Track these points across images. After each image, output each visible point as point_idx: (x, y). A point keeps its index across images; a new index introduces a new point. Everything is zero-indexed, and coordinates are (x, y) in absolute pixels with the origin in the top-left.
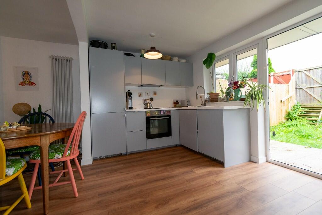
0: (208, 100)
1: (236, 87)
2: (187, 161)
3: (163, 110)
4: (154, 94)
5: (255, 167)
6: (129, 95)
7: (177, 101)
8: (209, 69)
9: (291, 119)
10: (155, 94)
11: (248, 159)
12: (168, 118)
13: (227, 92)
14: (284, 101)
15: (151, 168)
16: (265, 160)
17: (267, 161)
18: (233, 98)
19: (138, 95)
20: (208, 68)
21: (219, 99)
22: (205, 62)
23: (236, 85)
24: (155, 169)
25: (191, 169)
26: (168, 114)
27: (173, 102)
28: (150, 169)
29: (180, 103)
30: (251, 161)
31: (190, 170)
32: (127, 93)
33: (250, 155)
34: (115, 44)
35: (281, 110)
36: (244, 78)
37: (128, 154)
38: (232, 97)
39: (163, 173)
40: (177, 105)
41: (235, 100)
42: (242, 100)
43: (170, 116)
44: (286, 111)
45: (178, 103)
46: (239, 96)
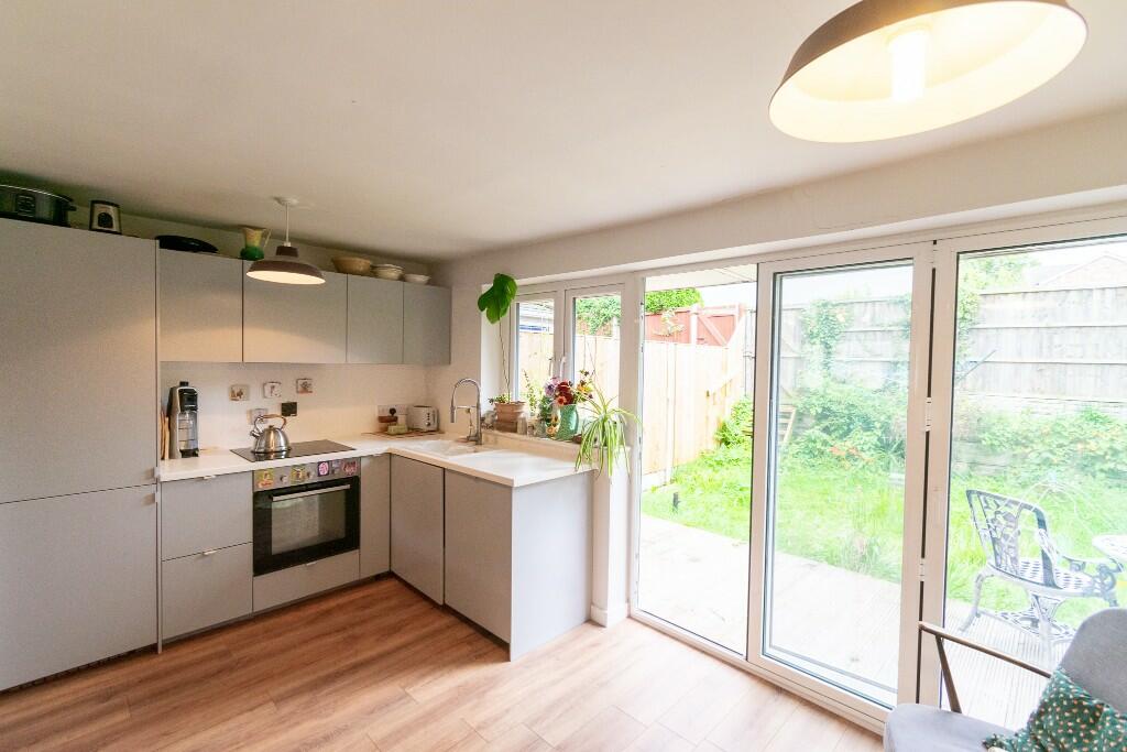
0: (488, 421)
1: (565, 400)
2: (398, 649)
3: (328, 462)
4: (300, 388)
5: (594, 645)
6: (184, 400)
7: (393, 411)
8: (497, 323)
9: (727, 443)
10: (305, 388)
11: (581, 616)
12: (347, 486)
13: (544, 409)
14: (714, 394)
15: (251, 710)
16: (625, 614)
17: (629, 617)
18: (558, 427)
19: (226, 395)
20: (492, 322)
21: (520, 422)
22: (484, 302)
23: (564, 394)
24: (269, 709)
25: (403, 688)
26: (350, 471)
27: (377, 415)
28: (249, 714)
29: (401, 419)
30: (590, 621)
31: (401, 690)
32: (172, 391)
33: (590, 602)
34: (116, 206)
35: (707, 418)
36: (587, 373)
37: (163, 646)
38: (555, 425)
39: (298, 724)
40: (392, 429)
41: (559, 437)
42: (577, 440)
43: (354, 481)
44: (719, 421)
45: (396, 419)
46: (573, 428)
